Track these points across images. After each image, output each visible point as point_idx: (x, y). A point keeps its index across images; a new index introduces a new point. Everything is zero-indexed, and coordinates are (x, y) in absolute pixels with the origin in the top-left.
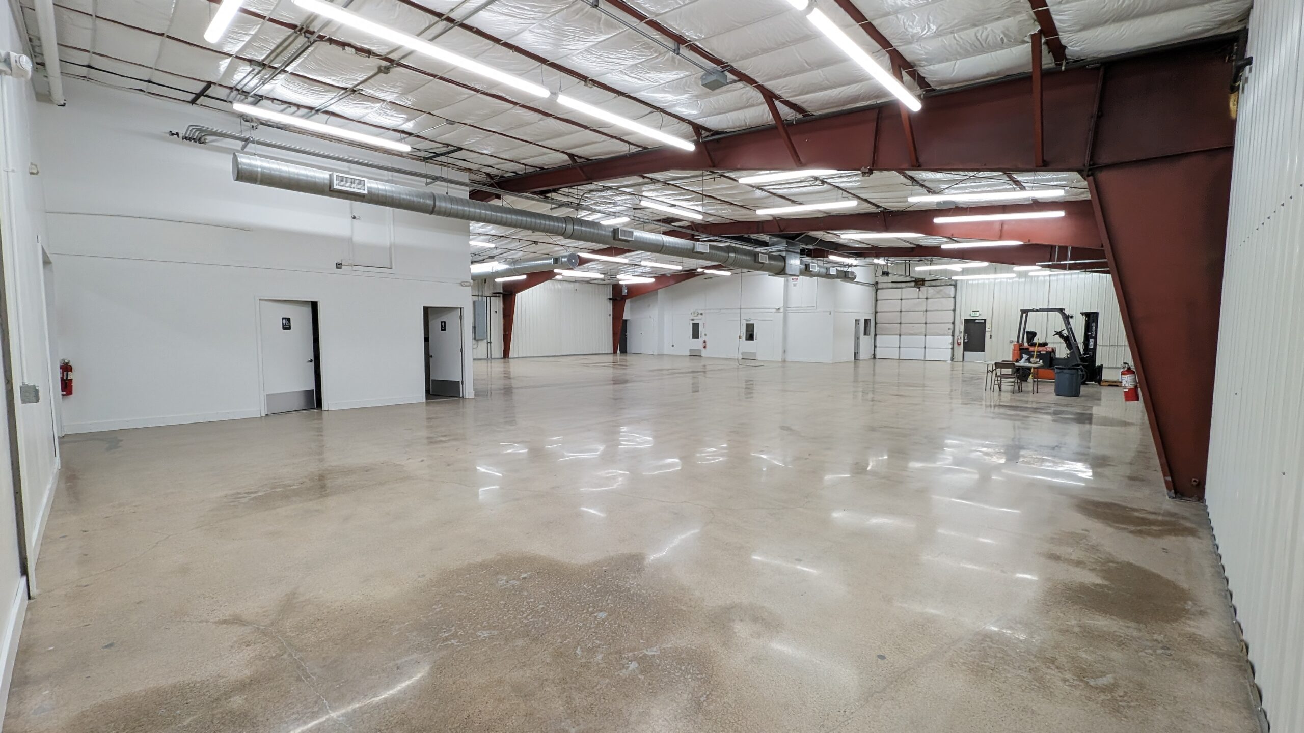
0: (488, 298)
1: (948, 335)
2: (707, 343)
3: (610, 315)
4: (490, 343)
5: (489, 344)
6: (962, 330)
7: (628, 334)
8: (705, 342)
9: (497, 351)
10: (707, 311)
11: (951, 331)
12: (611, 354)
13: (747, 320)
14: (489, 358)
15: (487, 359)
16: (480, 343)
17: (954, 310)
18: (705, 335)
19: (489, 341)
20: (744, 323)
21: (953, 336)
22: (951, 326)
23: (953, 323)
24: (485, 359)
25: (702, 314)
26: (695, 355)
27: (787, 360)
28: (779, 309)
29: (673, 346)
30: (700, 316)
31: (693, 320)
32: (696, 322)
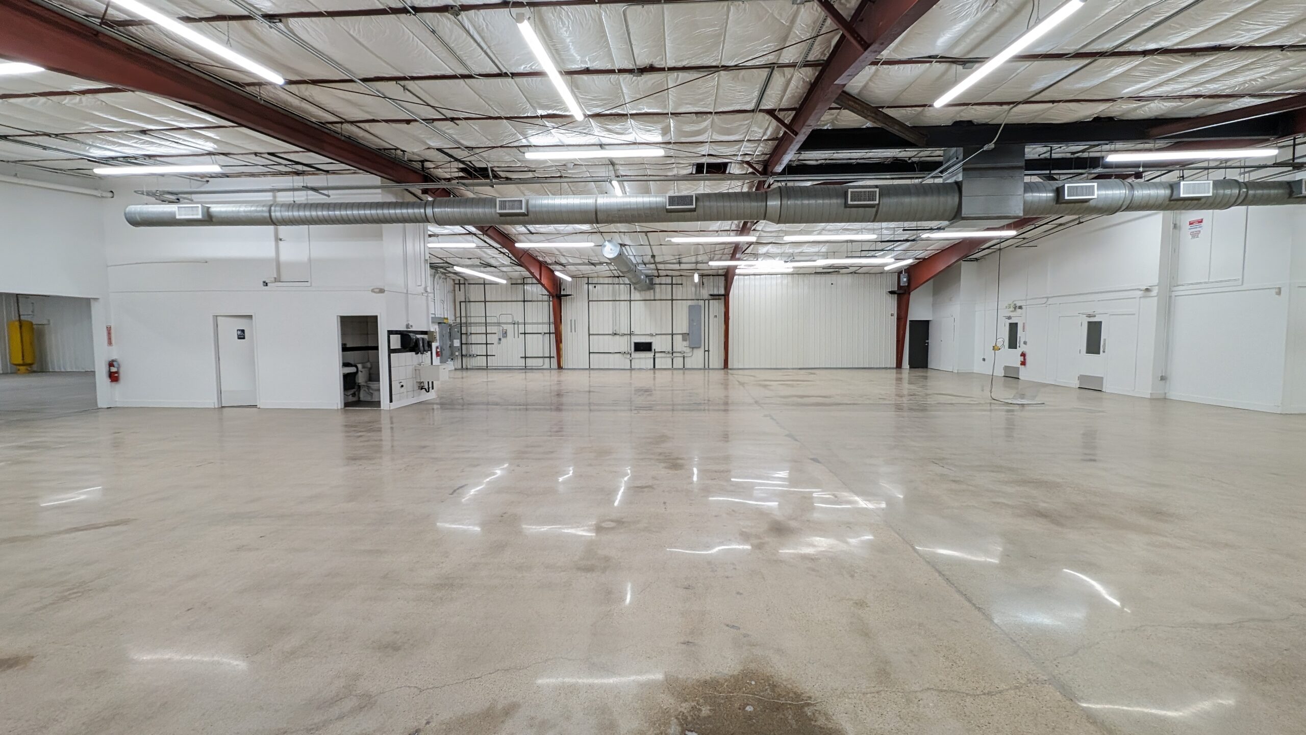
0: (707, 302)
2: (1027, 357)
3: (892, 315)
4: (708, 351)
5: (707, 353)
7: (930, 341)
8: (1023, 355)
9: (716, 360)
10: (1028, 302)
12: (893, 368)
13: (1089, 316)
14: (706, 368)
15: (704, 369)
16: (695, 350)
18: (1025, 343)
19: (707, 349)
20: (1085, 321)
24: (701, 369)
25: (1020, 307)
26: (1011, 376)
27: (1168, 396)
28: (1147, 290)
29: (984, 360)
30: (1019, 311)
31: (1009, 318)
32: (1013, 321)
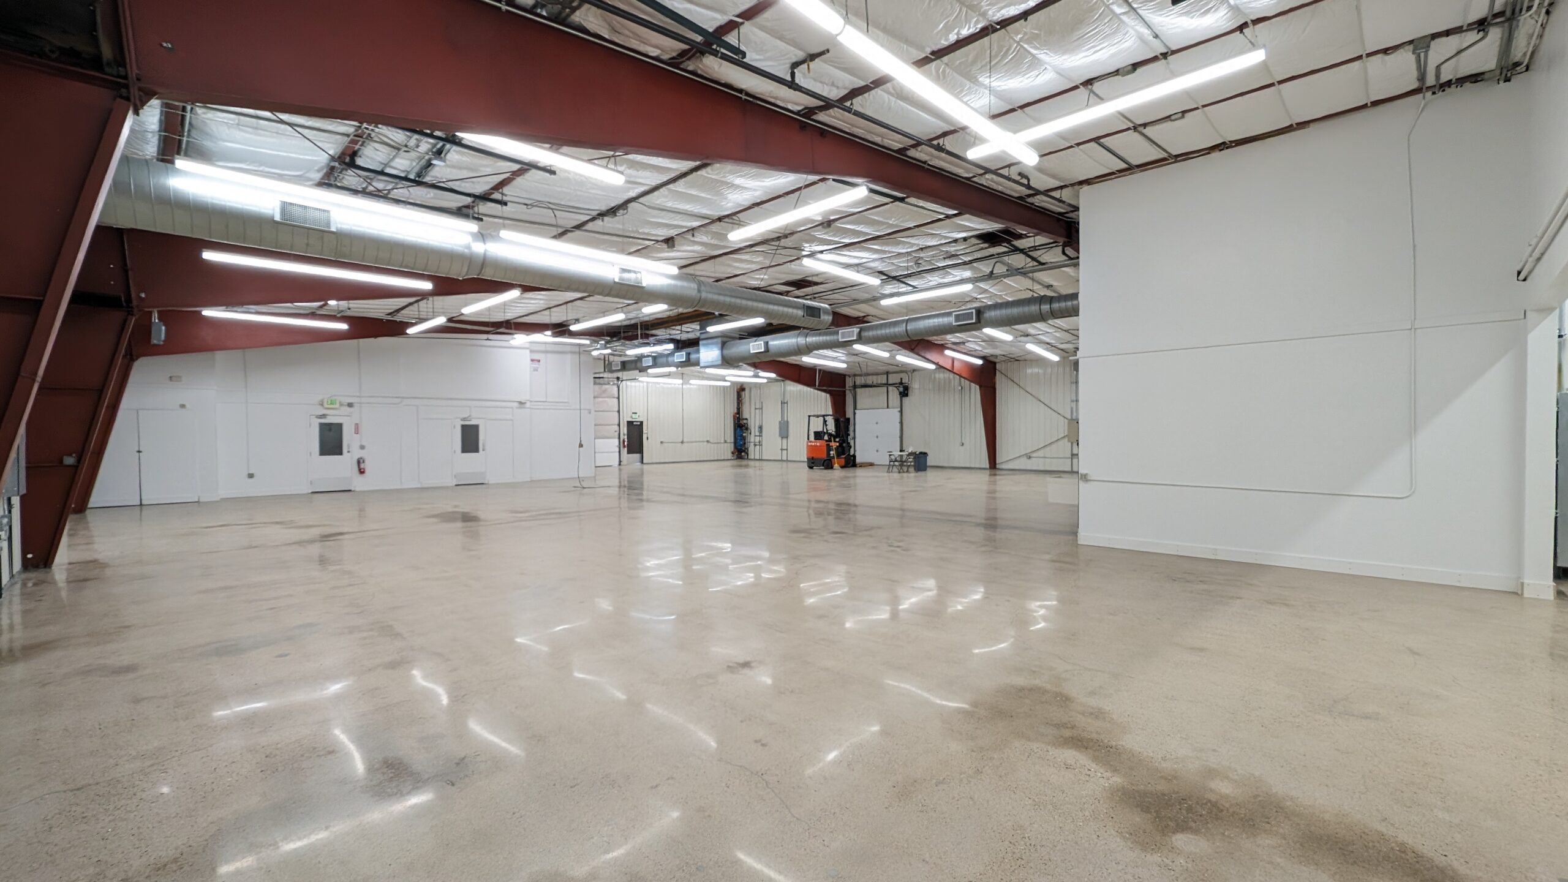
1: (614, 438)
6: (626, 432)
10: (366, 400)
11: (617, 434)
13: (464, 420)
17: (619, 412)
21: (619, 438)
22: (616, 428)
23: (619, 425)
25: (350, 405)
28: (524, 403)
30: (345, 409)
31: (321, 417)
32: (331, 420)
